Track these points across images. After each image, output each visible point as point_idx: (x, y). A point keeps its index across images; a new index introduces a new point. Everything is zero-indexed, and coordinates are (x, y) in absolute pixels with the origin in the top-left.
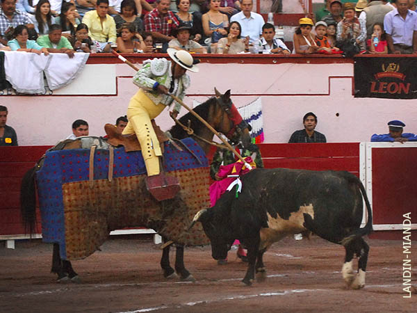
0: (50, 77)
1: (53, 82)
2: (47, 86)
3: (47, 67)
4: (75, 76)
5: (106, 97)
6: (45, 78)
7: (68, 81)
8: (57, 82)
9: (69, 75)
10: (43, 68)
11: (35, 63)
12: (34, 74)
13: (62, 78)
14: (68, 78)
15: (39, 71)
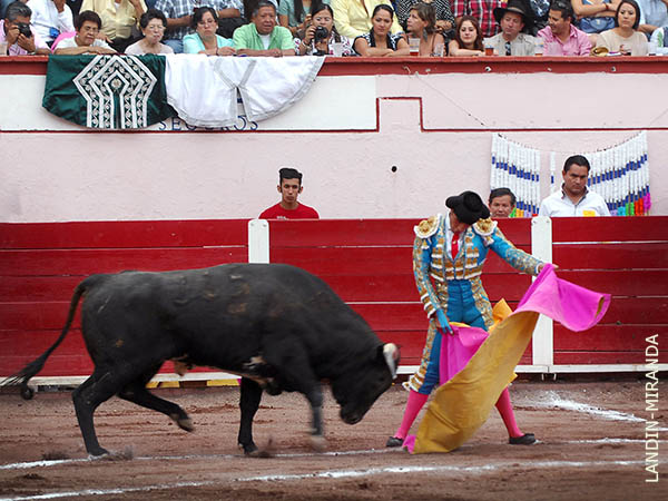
0: (249, 99)
1: (254, 107)
2: (243, 117)
3: (244, 81)
4: (295, 98)
5: (357, 134)
6: (240, 101)
7: (283, 106)
8: (262, 108)
9: (284, 95)
10: (238, 83)
11: (221, 74)
12: (220, 94)
13: (271, 101)
14: (282, 101)
15: (228, 89)
